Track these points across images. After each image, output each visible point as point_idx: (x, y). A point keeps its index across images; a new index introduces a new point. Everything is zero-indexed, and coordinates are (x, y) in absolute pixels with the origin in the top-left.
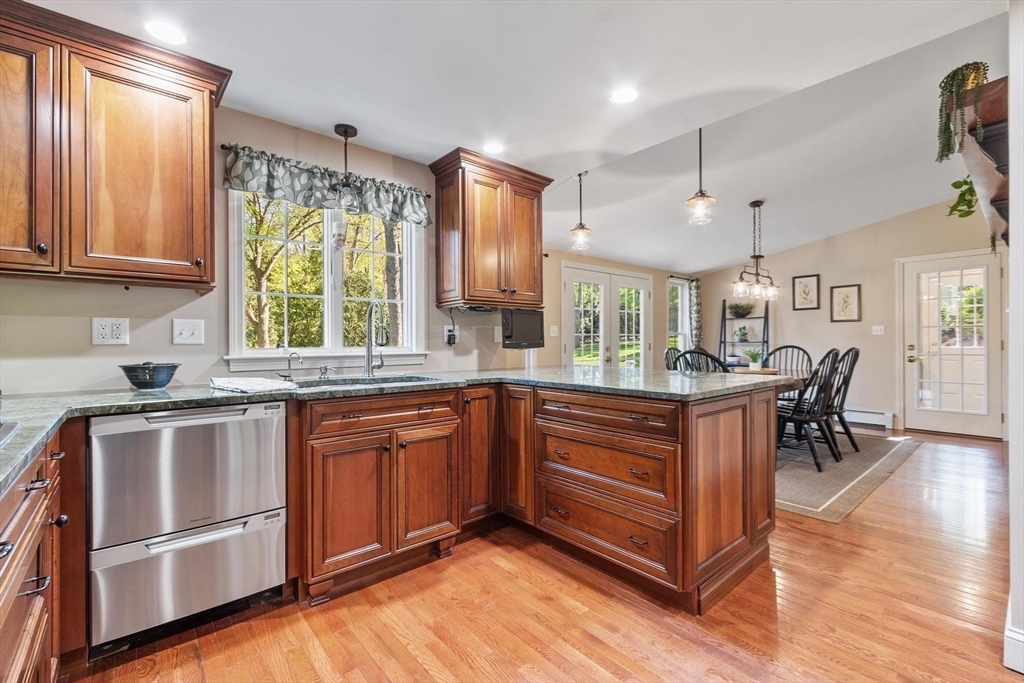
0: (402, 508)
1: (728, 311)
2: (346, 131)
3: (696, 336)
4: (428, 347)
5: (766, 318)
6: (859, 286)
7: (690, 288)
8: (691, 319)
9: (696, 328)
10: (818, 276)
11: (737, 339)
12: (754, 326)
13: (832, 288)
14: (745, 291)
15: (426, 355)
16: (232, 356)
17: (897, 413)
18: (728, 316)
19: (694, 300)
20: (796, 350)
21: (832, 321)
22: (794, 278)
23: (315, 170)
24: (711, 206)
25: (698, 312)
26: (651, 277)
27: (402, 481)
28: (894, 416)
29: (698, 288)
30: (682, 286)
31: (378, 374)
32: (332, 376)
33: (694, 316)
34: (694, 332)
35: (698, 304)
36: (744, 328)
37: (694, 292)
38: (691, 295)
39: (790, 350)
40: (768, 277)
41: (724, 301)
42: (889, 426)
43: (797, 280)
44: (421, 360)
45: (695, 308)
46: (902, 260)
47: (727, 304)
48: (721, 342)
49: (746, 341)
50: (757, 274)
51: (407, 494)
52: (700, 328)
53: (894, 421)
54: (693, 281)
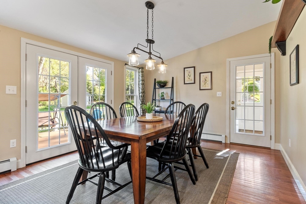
1: (157, 84)
3: (142, 96)
5: (172, 87)
6: (211, 72)
7: (139, 72)
8: (139, 88)
9: (142, 93)
10: (194, 67)
11: (160, 98)
12: (166, 91)
13: (200, 73)
17: (227, 135)
18: (157, 87)
19: (141, 78)
20: (181, 104)
21: (200, 90)
22: (184, 68)
25: (143, 84)
26: (113, 63)
28: (226, 137)
29: (142, 72)
30: (136, 71)
33: (141, 86)
34: (141, 95)
35: (142, 80)
36: (163, 93)
37: (141, 74)
38: (139, 75)
39: (178, 104)
40: (160, 58)
41: (155, 79)
42: (223, 142)
43: (186, 69)
45: (141, 82)
46: (230, 59)
47: (156, 81)
48: (153, 100)
49: (164, 99)
50: (150, 53)
52: (143, 92)
53: (225, 139)
54: (140, 68)
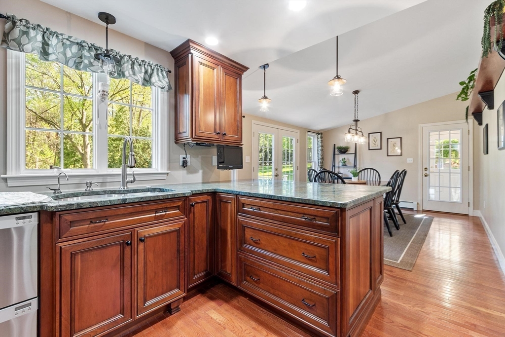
0: (141, 285)
1: (336, 150)
2: (107, 18)
3: (321, 162)
4: (169, 168)
5: (355, 154)
6: (401, 138)
7: (318, 138)
8: (318, 154)
9: (321, 159)
10: (381, 133)
11: (341, 164)
12: (350, 158)
13: (388, 139)
14: (351, 138)
15: (168, 174)
16: (9, 175)
17: (419, 202)
18: (337, 152)
19: (320, 144)
20: (372, 170)
21: (388, 156)
22: (369, 134)
23: (84, 44)
24: (344, 85)
25: (322, 150)
26: (299, 131)
27: (141, 265)
28: (418, 204)
29: (321, 138)
30: (314, 136)
31: (131, 186)
32: (95, 188)
33: (320, 152)
34: (320, 161)
35: (322, 146)
36: (345, 159)
37: (320, 140)
38: (318, 141)
39: (369, 170)
40: (361, 132)
41: (335, 145)
42: (415, 209)
43: (370, 135)
44: (165, 177)
45: (320, 148)
46: (422, 125)
47: (336, 147)
48: (333, 166)
49: (345, 165)
50: (356, 130)
51: (145, 273)
52: (322, 159)
53: (417, 206)
54: (319, 134)
